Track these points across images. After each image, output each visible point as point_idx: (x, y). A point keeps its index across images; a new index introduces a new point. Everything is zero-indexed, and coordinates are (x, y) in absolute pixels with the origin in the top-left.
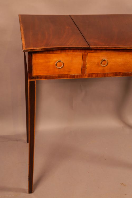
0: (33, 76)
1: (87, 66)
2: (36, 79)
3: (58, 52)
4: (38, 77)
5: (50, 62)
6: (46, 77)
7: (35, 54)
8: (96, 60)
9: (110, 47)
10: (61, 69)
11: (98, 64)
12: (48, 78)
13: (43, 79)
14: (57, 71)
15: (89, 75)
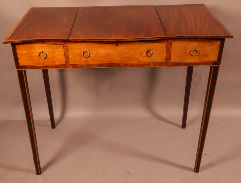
0: (20, 66)
1: (70, 57)
2: (23, 69)
3: (39, 44)
4: (24, 67)
5: (33, 53)
6: (32, 67)
7: (18, 46)
8: (78, 52)
9: (87, 39)
10: (45, 59)
11: (80, 55)
12: (34, 68)
13: (30, 69)
14: (41, 61)
15: (73, 65)
